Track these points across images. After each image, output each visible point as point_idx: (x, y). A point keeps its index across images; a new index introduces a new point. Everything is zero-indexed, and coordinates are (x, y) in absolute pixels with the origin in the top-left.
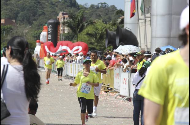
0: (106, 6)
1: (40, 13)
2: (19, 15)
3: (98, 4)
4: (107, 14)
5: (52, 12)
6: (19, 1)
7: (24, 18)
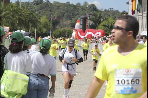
0: (113, 10)
1: (76, 14)
2: (65, 15)
3: (109, 9)
4: (114, 15)
5: (83, 13)
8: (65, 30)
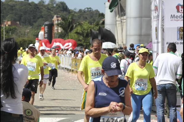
0: (91, 10)
1: (39, 16)
2: (22, 18)
3: (85, 9)
4: (92, 17)
5: (48, 15)
6: (22, 7)
7: (26, 20)
8: (24, 40)
